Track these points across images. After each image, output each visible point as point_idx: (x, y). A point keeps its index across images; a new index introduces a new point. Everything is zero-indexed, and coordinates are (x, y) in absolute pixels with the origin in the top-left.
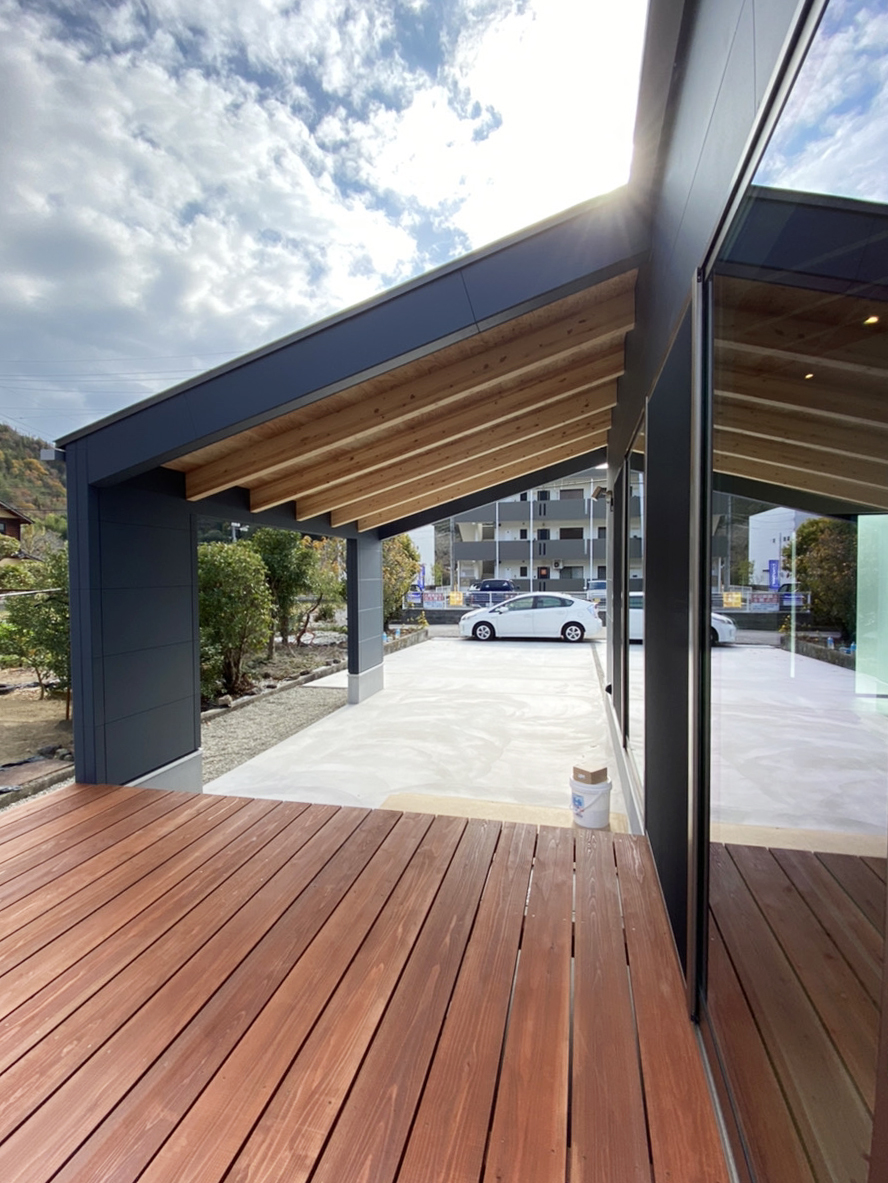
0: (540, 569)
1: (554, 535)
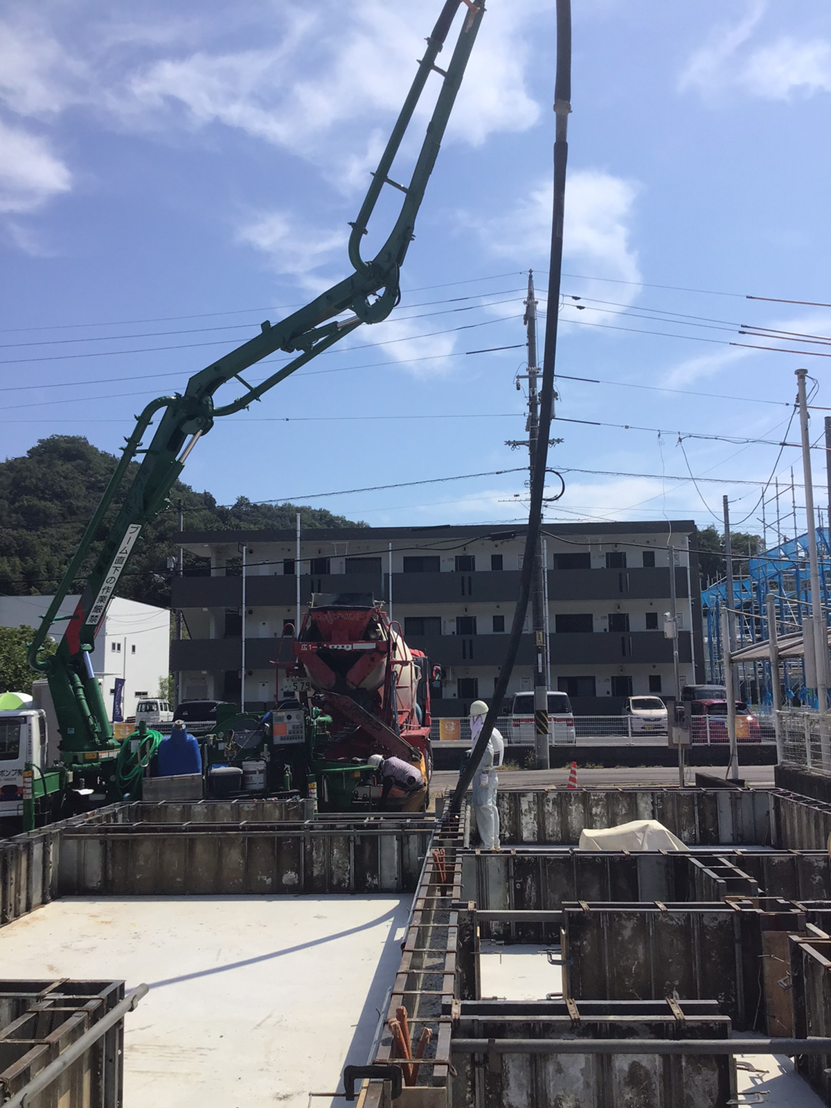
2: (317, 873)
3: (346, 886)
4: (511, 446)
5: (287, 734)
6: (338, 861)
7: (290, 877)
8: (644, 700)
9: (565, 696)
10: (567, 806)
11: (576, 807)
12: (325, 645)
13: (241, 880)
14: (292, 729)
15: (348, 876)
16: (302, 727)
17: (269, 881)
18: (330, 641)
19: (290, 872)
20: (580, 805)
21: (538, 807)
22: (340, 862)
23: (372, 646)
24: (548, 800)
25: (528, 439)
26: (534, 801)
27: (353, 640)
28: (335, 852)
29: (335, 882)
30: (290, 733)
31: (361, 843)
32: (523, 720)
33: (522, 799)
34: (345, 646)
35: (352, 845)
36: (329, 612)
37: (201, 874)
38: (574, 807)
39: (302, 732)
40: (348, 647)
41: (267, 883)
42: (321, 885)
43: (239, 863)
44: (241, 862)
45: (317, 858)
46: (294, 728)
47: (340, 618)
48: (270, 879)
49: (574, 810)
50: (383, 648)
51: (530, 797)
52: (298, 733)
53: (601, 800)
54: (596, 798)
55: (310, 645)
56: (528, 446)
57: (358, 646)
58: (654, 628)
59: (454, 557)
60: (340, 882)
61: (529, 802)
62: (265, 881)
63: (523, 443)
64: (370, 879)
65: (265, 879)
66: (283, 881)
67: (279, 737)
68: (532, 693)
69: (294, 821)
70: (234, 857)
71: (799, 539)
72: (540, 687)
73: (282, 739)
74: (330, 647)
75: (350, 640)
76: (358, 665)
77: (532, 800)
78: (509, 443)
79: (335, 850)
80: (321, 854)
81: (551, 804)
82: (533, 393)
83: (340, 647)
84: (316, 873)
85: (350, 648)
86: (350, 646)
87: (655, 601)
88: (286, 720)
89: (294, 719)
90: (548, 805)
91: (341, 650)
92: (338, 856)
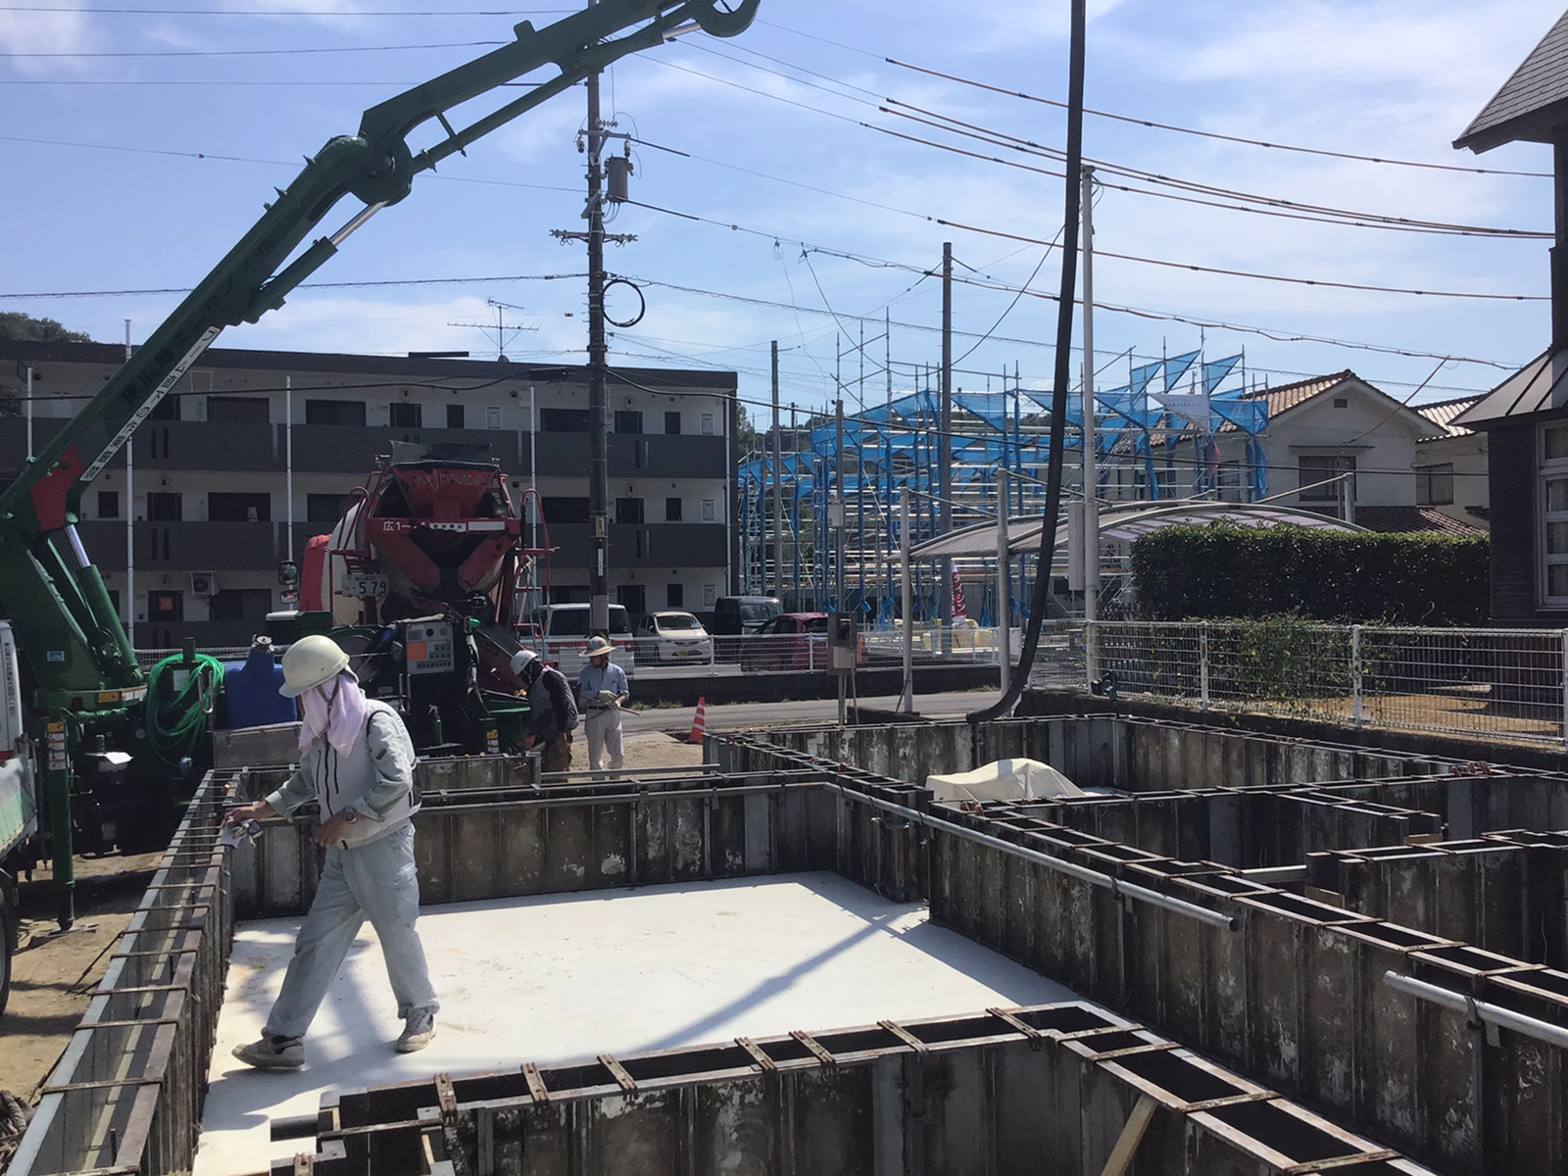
0: (154, 597)
1: (194, 508)
2: (655, 854)
3: (697, 870)
4: (560, 239)
5: (428, 659)
6: (684, 836)
7: (612, 863)
8: (673, 616)
9: (622, 609)
10: (868, 749)
11: (879, 749)
12: (423, 524)
13: (536, 873)
14: (433, 651)
15: (699, 855)
16: (449, 648)
17: (580, 871)
18: (430, 515)
19: (612, 856)
20: (884, 746)
21: (830, 751)
22: (687, 836)
23: (499, 526)
24: (843, 742)
25: (587, 231)
26: (825, 743)
27: (467, 515)
28: (680, 823)
29: (680, 866)
30: (432, 657)
31: (720, 805)
32: (564, 644)
33: (809, 741)
34: (456, 526)
35: (707, 812)
36: (435, 472)
37: (471, 868)
38: (876, 749)
39: (449, 656)
40: (460, 527)
41: (578, 875)
42: (659, 871)
43: (534, 848)
44: (537, 845)
45: (653, 832)
46: (437, 649)
47: (452, 482)
48: (583, 868)
49: (876, 754)
50: (515, 530)
51: (820, 738)
52: (443, 656)
53: (910, 738)
54: (904, 735)
55: (398, 523)
56: (586, 241)
57: (476, 526)
58: (677, 519)
59: (388, 404)
60: (687, 865)
61: (818, 745)
62: (575, 872)
63: (577, 236)
64: (730, 858)
65: (575, 869)
66: (603, 870)
67: (415, 663)
68: (588, 606)
69: (515, 788)
70: (525, 840)
71: (893, 405)
72: (599, 596)
73: (419, 666)
74: (432, 526)
75: (462, 516)
76: (475, 555)
77: (822, 742)
78: (556, 233)
79: (680, 820)
80: (659, 827)
81: (846, 746)
82: (596, 160)
83: (448, 527)
84: (651, 854)
85: (463, 529)
86: (464, 525)
87: (678, 482)
88: (425, 636)
89: (437, 635)
90: (843, 748)
91: (449, 531)
92: (684, 829)
